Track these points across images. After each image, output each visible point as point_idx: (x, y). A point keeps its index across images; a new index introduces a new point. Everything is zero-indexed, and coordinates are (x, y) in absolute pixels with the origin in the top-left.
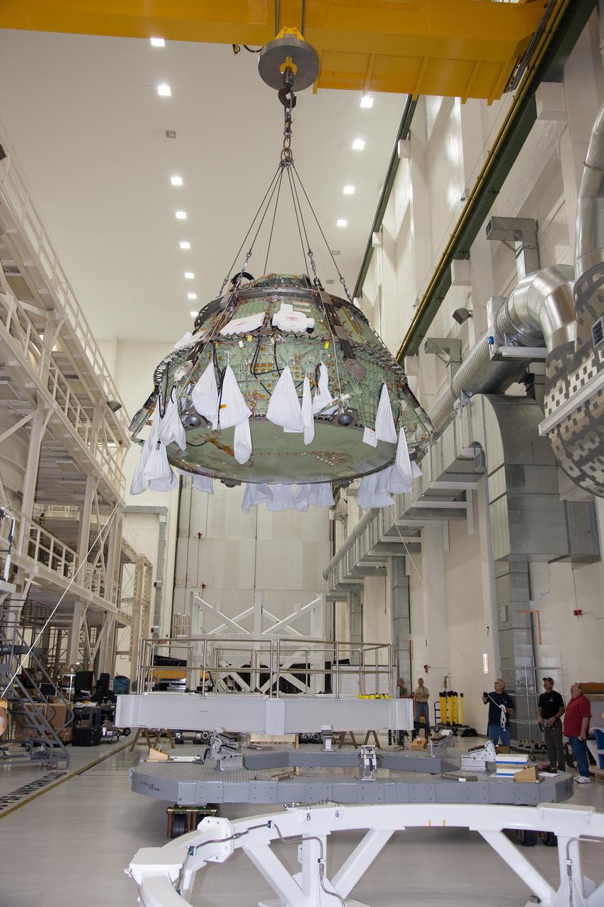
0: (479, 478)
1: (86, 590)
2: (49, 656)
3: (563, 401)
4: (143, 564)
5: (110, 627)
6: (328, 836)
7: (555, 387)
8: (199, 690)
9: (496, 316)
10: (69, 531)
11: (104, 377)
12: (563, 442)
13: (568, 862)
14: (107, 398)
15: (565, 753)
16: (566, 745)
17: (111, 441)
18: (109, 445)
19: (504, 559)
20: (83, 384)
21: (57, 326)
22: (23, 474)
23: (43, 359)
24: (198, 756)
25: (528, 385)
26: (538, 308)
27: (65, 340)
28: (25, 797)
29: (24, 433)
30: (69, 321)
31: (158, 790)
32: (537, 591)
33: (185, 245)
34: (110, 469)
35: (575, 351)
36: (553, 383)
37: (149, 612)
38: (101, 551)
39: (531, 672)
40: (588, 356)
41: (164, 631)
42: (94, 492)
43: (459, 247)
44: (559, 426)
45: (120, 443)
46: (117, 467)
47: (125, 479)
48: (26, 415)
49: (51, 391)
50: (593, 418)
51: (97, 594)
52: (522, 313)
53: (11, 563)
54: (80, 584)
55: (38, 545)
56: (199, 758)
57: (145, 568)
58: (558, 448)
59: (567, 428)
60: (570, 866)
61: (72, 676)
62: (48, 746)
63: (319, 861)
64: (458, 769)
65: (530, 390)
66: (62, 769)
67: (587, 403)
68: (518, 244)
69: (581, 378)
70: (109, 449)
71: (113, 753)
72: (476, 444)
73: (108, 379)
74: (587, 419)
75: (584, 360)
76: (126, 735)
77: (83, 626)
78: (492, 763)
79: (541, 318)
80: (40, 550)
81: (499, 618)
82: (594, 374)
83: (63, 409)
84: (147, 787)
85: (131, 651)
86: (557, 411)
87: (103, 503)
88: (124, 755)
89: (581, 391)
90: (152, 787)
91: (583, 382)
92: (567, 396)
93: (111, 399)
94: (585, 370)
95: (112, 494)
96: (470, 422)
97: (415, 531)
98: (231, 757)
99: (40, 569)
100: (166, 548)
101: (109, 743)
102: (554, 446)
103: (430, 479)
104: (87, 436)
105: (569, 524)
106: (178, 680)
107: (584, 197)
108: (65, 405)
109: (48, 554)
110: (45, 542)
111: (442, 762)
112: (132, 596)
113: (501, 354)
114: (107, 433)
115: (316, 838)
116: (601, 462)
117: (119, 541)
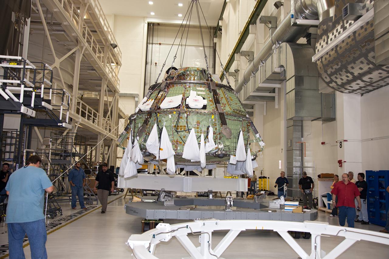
0: (282, 82)
1: (103, 129)
2: (87, 159)
3: (325, 45)
5: (114, 146)
6: (212, 232)
7: (321, 39)
8: (154, 173)
9: (295, 4)
10: (95, 103)
11: (109, 32)
12: (323, 65)
13: (315, 245)
14: (110, 42)
15: (313, 203)
16: (313, 199)
17: (113, 62)
18: (112, 64)
19: (291, 119)
20: (99, 35)
21: (86, 6)
22: (73, 77)
23: (80, 22)
24: (154, 200)
25: (308, 39)
27: (90, 13)
28: (80, 216)
29: (72, 57)
30: (91, 3)
31: (138, 213)
32: (305, 134)
34: (113, 76)
35: (333, 21)
36: (321, 37)
38: (109, 113)
39: (300, 168)
40: (339, 24)
42: (105, 86)
44: (322, 57)
45: (117, 63)
46: (116, 75)
47: (119, 80)
48: (73, 49)
49: (84, 38)
50: (339, 54)
51: (108, 132)
53: (69, 117)
54: (100, 127)
55: (81, 109)
56: (155, 200)
59: (326, 59)
60: (316, 246)
61: (98, 166)
62: (89, 195)
63: (208, 242)
64: (268, 207)
65: (309, 42)
66: (95, 205)
67: (337, 46)
69: (335, 34)
70: (112, 66)
71: (117, 199)
72: (282, 66)
73: (111, 33)
74: (336, 54)
75: (337, 25)
76: (122, 192)
77: (102, 146)
78: (283, 205)
79: (318, 5)
80: (82, 111)
81: (287, 145)
82: (341, 33)
83: (90, 47)
84: (133, 211)
86: (322, 51)
87: (110, 91)
88: (121, 200)
89: (334, 41)
90: (135, 212)
91: (335, 36)
92: (327, 43)
93: (112, 42)
94: (337, 30)
95: (113, 87)
96: (279, 56)
97: (251, 106)
98: (169, 200)
99: (82, 120)
101: (115, 195)
102: (319, 67)
103: (259, 82)
104: (101, 60)
105: (323, 104)
106: (144, 169)
108: (91, 45)
109: (86, 113)
110: (84, 107)
111: (260, 204)
113: (297, 23)
114: (111, 59)
115: (207, 233)
116: (340, 75)
117: (117, 108)
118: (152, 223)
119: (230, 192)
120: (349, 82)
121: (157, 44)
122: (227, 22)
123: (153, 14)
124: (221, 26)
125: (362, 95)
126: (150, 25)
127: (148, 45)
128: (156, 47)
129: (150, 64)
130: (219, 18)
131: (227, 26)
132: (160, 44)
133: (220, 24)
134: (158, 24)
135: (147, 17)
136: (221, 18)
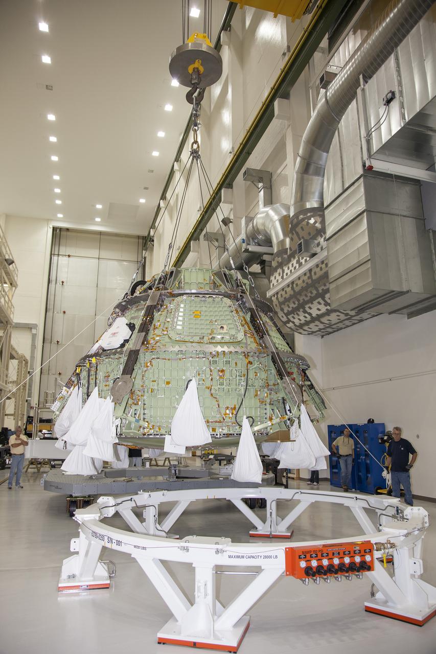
3: (280, 280)
4: (23, 361)
6: (159, 505)
7: (276, 272)
9: (247, 228)
11: (3, 244)
12: (279, 302)
13: (271, 511)
14: (5, 256)
17: (6, 283)
18: (5, 285)
25: (262, 266)
26: (270, 226)
31: (61, 489)
33: (55, 158)
34: (5, 301)
35: (288, 254)
36: (275, 270)
37: (26, 390)
40: (294, 258)
41: (34, 401)
43: (227, 181)
44: (277, 293)
45: (11, 284)
46: (9, 300)
47: (14, 307)
50: (295, 291)
52: (261, 227)
57: (24, 362)
58: (276, 305)
59: (281, 295)
63: (154, 516)
64: (218, 474)
65: (263, 269)
67: (293, 283)
68: (260, 185)
69: (290, 269)
70: (5, 288)
73: (5, 244)
74: (292, 291)
75: (292, 259)
79: (271, 233)
82: (297, 268)
84: (54, 487)
85: (15, 414)
86: (277, 285)
89: (290, 276)
90: (57, 488)
91: (291, 271)
92: (282, 277)
93: (7, 257)
94: (293, 265)
95: (6, 317)
100: (36, 350)
102: (274, 304)
107: (297, 172)
111: (208, 471)
112: (16, 380)
113: (248, 249)
114: (4, 278)
115: (153, 506)
116: (298, 315)
117: (9, 346)
118: (80, 500)
119: (169, 458)
120: (307, 323)
121: (65, 255)
122: (161, 231)
123: (60, 216)
124: (153, 236)
125: (322, 337)
126: (56, 231)
127: (52, 257)
128: (63, 260)
129: (54, 283)
130: (151, 225)
131: (160, 237)
132: (69, 256)
133: (152, 233)
134: (68, 230)
135: (51, 220)
136: (153, 226)
